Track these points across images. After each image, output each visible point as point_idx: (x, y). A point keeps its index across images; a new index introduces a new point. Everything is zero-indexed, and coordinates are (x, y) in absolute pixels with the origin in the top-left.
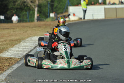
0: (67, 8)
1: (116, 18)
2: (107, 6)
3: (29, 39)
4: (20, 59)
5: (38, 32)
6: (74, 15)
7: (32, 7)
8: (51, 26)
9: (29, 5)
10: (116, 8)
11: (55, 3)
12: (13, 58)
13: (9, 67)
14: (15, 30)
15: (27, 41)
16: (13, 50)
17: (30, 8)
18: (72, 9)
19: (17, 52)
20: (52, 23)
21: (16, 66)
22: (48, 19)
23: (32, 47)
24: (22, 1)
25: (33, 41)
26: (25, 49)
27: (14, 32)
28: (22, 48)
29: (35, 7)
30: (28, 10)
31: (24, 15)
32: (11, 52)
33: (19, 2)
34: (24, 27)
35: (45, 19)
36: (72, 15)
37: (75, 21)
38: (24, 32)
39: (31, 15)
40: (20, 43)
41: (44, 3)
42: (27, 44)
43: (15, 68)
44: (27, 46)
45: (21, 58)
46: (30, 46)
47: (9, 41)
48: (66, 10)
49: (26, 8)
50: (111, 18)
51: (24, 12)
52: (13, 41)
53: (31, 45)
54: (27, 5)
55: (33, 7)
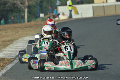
1: (104, 16)
3: (21, 39)
4: (13, 59)
5: (29, 32)
6: (63, 14)
7: (22, 9)
8: (42, 26)
9: (19, 7)
10: (104, 6)
11: (44, 4)
12: (7, 58)
13: (3, 67)
14: (6, 31)
15: (19, 41)
16: (6, 51)
17: (20, 9)
18: (61, 9)
19: (10, 52)
20: (42, 23)
21: (10, 66)
22: (38, 20)
23: (24, 47)
24: (12, 3)
25: (25, 41)
27: (6, 33)
28: (15, 49)
29: (25, 8)
30: (18, 11)
32: (4, 52)
33: (9, 4)
34: (15, 28)
36: (61, 14)
37: (64, 20)
40: (12, 43)
41: (34, 4)
42: (19, 44)
43: (9, 68)
44: (20, 46)
45: (15, 59)
46: (23, 47)
47: (2, 42)
49: (16, 10)
50: (99, 16)
51: (14, 13)
52: (5, 42)
53: (23, 45)
54: (17, 6)
55: (23, 8)
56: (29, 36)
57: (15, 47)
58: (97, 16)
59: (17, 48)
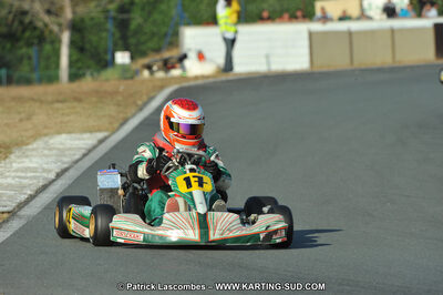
0: (176, 34)
1: (349, 68)
2: (316, 27)
3: (38, 144)
4: (5, 216)
5: (72, 117)
6: (201, 56)
7: (51, 32)
8: (120, 98)
9: (40, 24)
10: (350, 34)
11: (132, 15)
15: (33, 150)
17: (42, 32)
18: (192, 37)
20: (121, 88)
22: (109, 73)
23: (50, 171)
24: (14, 10)
25: (54, 152)
26: (25, 181)
28: (14, 178)
29: (61, 31)
30: (36, 41)
31: (21, 59)
33: (3, 12)
34: (20, 100)
35: (99, 71)
36: (192, 56)
37: (203, 77)
38: (21, 120)
39: (48, 58)
40: (6, 157)
41: (93, 15)
42: (31, 161)
44: (34, 170)
45: (12, 214)
46: (44, 170)
48: (174, 39)
49: (27, 34)
50: (332, 69)
51: (21, 48)
53: (45, 166)
54: (31, 23)
55: (55, 28)
56: (69, 132)
57: (16, 171)
58: (325, 69)
59: (23, 175)
